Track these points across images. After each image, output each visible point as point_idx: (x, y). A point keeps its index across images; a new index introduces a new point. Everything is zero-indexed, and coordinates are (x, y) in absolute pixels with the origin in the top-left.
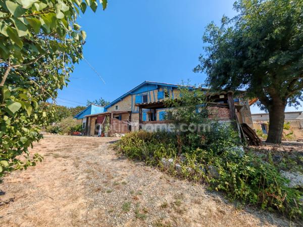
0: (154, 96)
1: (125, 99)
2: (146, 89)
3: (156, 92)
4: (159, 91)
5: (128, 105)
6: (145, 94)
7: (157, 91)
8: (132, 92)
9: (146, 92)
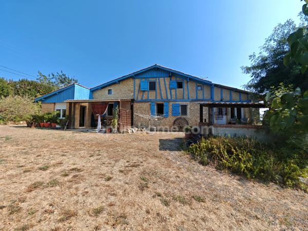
0: (165, 84)
1: (125, 82)
2: (155, 74)
3: (167, 80)
4: (171, 80)
5: (129, 90)
6: (152, 80)
7: (169, 78)
8: (135, 75)
9: (153, 78)
